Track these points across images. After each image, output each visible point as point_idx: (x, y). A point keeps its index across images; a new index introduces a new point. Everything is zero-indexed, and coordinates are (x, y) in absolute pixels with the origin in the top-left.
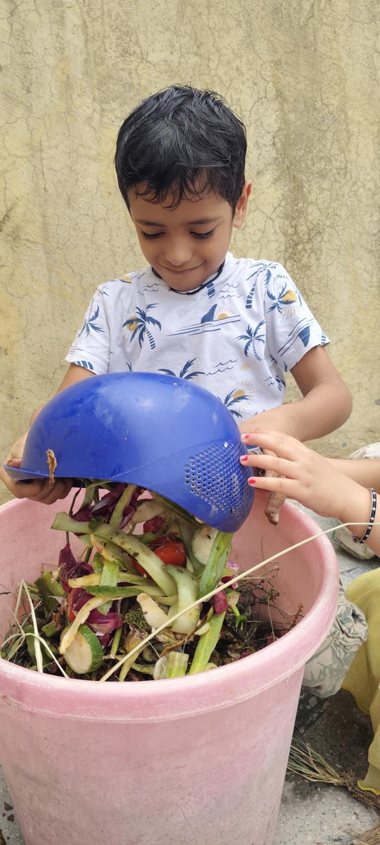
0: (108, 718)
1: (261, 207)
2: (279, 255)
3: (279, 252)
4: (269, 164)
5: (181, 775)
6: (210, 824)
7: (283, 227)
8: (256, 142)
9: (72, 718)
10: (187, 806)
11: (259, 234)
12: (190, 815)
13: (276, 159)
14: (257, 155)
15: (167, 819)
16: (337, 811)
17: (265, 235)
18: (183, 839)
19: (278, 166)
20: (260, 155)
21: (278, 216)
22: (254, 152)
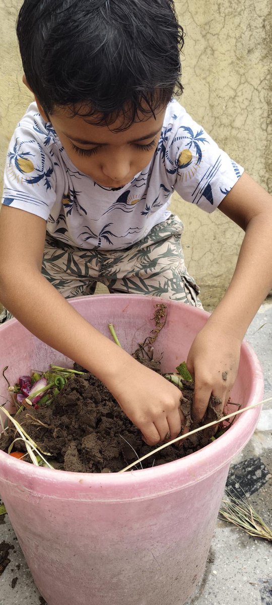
0: (102, 501)
1: (249, 80)
2: (262, 120)
3: (263, 118)
4: (259, 44)
5: (152, 531)
6: (171, 559)
7: (267, 97)
8: (249, 25)
9: (73, 501)
10: (156, 550)
11: (246, 103)
12: (158, 555)
13: (265, 39)
14: (249, 36)
15: (141, 559)
16: (268, 560)
17: (251, 104)
18: (151, 570)
19: (266, 45)
20: (251, 35)
21: (263, 88)
22: (246, 33)
